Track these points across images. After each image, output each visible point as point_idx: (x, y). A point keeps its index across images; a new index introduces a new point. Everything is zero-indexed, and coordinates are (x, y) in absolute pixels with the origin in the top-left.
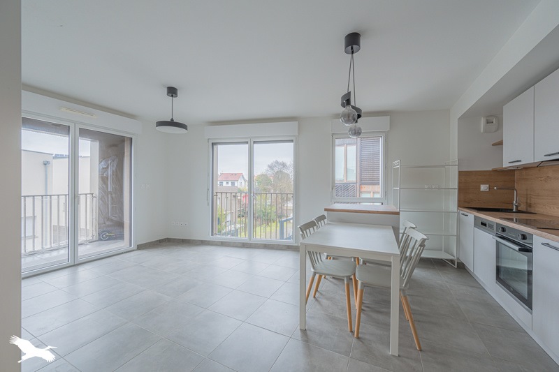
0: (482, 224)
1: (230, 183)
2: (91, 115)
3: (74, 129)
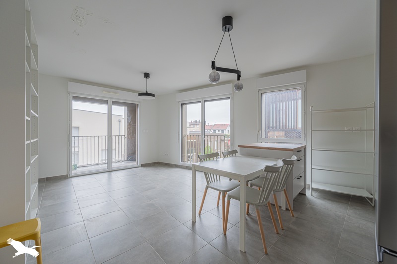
1: (221, 131)
2: (117, 93)
3: (110, 102)
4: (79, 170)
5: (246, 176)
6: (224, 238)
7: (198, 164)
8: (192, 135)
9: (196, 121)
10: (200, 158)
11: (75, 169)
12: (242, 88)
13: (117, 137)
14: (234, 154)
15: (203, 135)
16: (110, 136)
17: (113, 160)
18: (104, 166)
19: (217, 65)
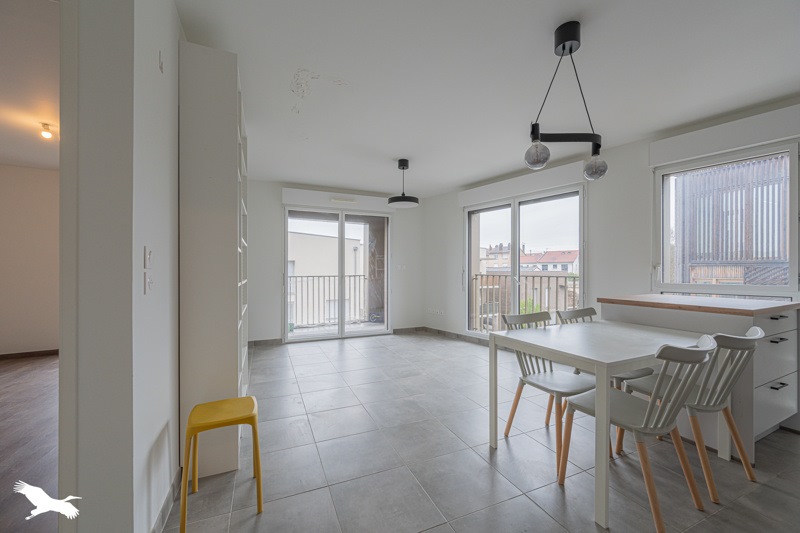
1: (559, 266)
2: (352, 200)
3: (342, 216)
4: (297, 333)
5: (611, 366)
6: (559, 490)
7: (503, 333)
8: (492, 276)
9: (501, 245)
10: (506, 322)
11: (291, 330)
12: (605, 171)
13: (352, 278)
14: (587, 318)
15: (514, 275)
16: (342, 276)
17: (347, 319)
18: (332, 328)
19: (542, 131)
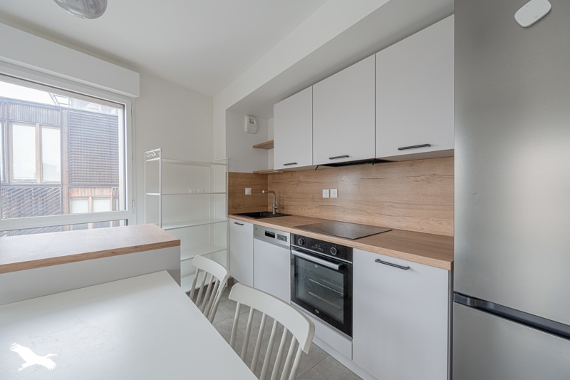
0: (267, 234)
